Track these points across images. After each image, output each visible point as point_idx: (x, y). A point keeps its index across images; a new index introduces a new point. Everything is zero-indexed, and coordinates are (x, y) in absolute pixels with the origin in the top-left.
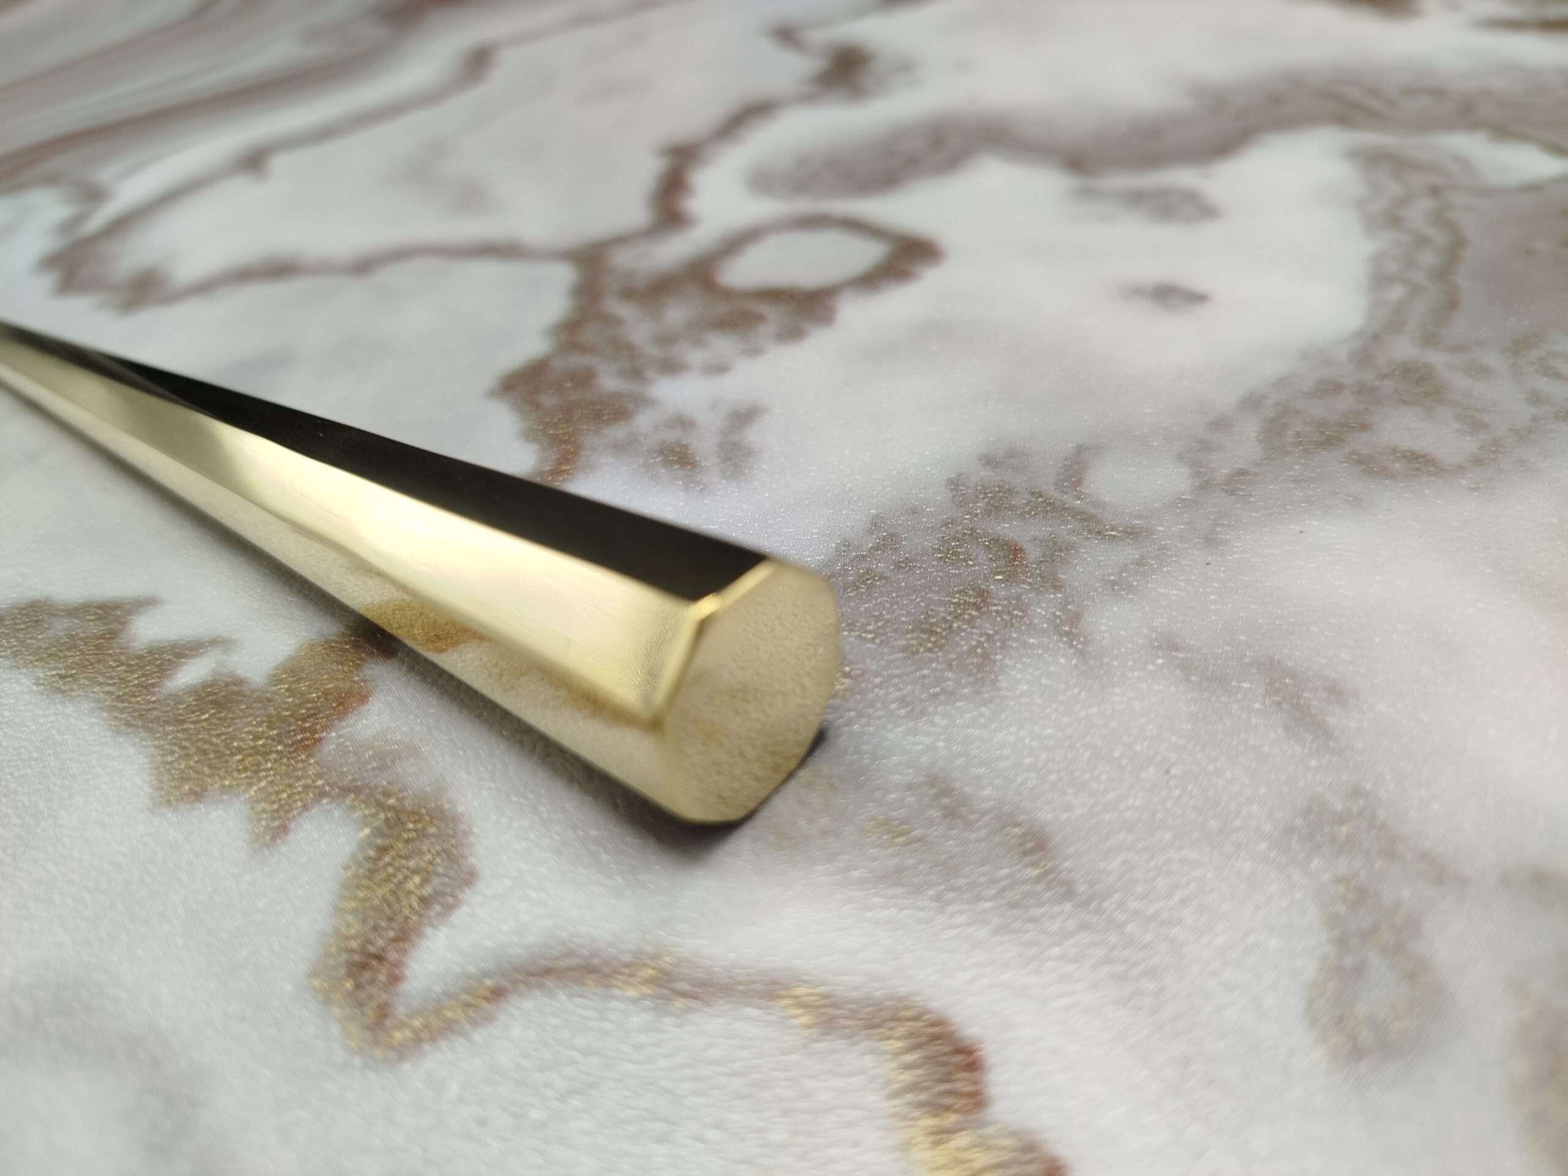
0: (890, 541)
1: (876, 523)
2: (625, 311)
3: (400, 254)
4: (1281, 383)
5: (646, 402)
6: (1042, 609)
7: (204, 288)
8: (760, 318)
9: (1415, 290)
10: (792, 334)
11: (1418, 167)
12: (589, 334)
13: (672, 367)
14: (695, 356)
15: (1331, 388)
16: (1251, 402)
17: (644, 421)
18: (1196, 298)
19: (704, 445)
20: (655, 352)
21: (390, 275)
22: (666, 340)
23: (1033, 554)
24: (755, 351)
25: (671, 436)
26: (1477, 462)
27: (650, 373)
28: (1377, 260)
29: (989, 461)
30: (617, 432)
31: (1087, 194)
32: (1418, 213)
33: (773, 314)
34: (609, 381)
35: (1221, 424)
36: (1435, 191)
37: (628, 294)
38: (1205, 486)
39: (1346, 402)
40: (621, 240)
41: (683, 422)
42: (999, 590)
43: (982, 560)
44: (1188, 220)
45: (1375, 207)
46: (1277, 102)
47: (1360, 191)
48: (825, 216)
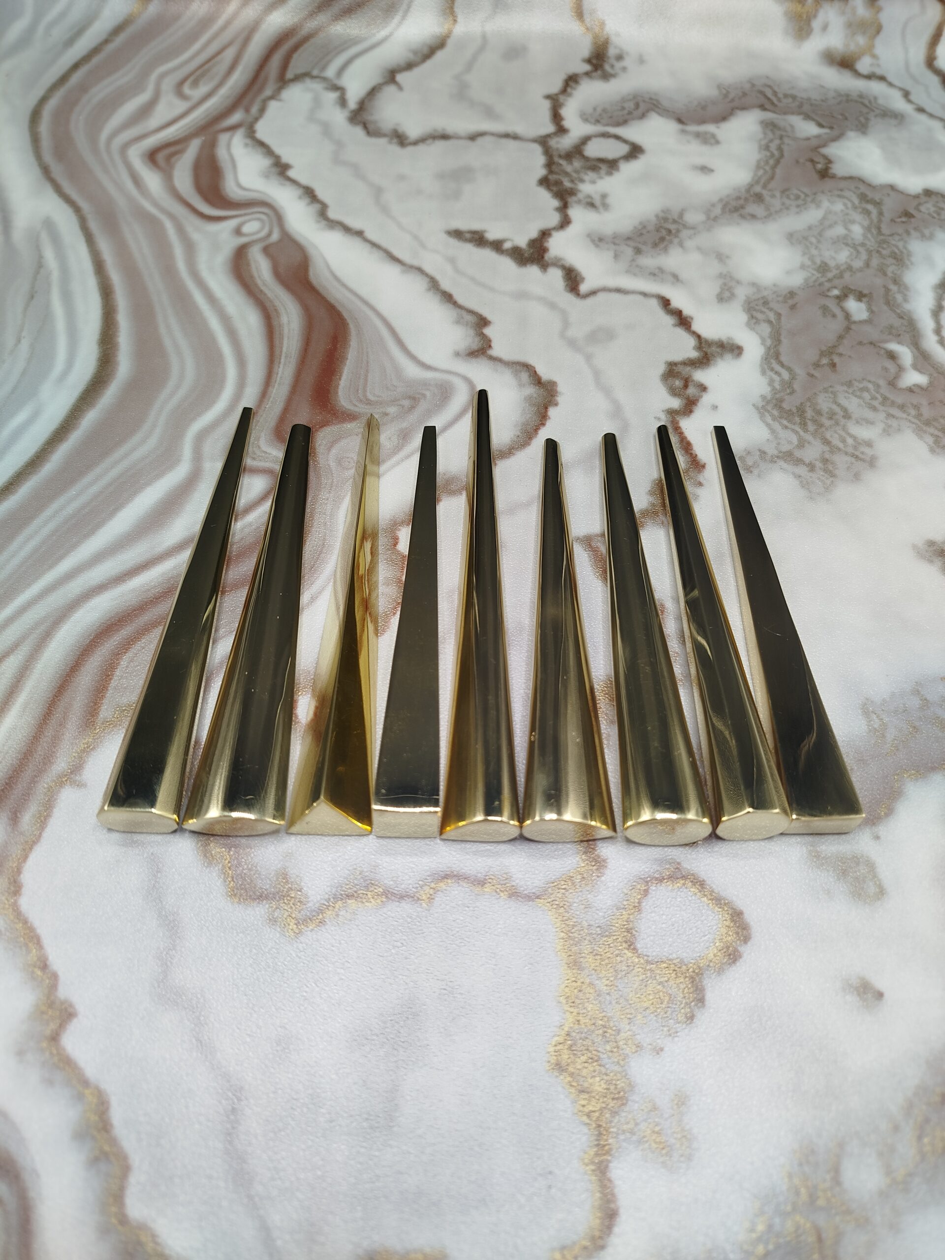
0: (644, 227)
1: (641, 223)
2: (563, 162)
3: (482, 134)
4: (728, 196)
5: (580, 191)
6: (676, 241)
7: (422, 140)
8: (600, 168)
9: (766, 172)
10: (610, 174)
11: (779, 129)
12: (554, 167)
13: (582, 181)
14: (586, 178)
15: (738, 198)
16: (721, 200)
17: (580, 196)
18: (712, 171)
19: (597, 202)
20: (574, 175)
21: (480, 140)
22: (577, 172)
23: (674, 231)
24: (601, 178)
25: (589, 200)
26: (765, 217)
27: (576, 182)
28: (758, 162)
29: (663, 211)
30: (574, 199)
31: (683, 131)
32: (773, 146)
33: (604, 167)
34: (567, 184)
35: (713, 205)
36: (781, 138)
37: (560, 156)
38: (708, 218)
39: (742, 202)
40: (548, 136)
41: (589, 196)
42: (668, 238)
43: (664, 232)
44: (711, 144)
45: (763, 142)
46: (745, 94)
47: (761, 136)
48: (608, 133)
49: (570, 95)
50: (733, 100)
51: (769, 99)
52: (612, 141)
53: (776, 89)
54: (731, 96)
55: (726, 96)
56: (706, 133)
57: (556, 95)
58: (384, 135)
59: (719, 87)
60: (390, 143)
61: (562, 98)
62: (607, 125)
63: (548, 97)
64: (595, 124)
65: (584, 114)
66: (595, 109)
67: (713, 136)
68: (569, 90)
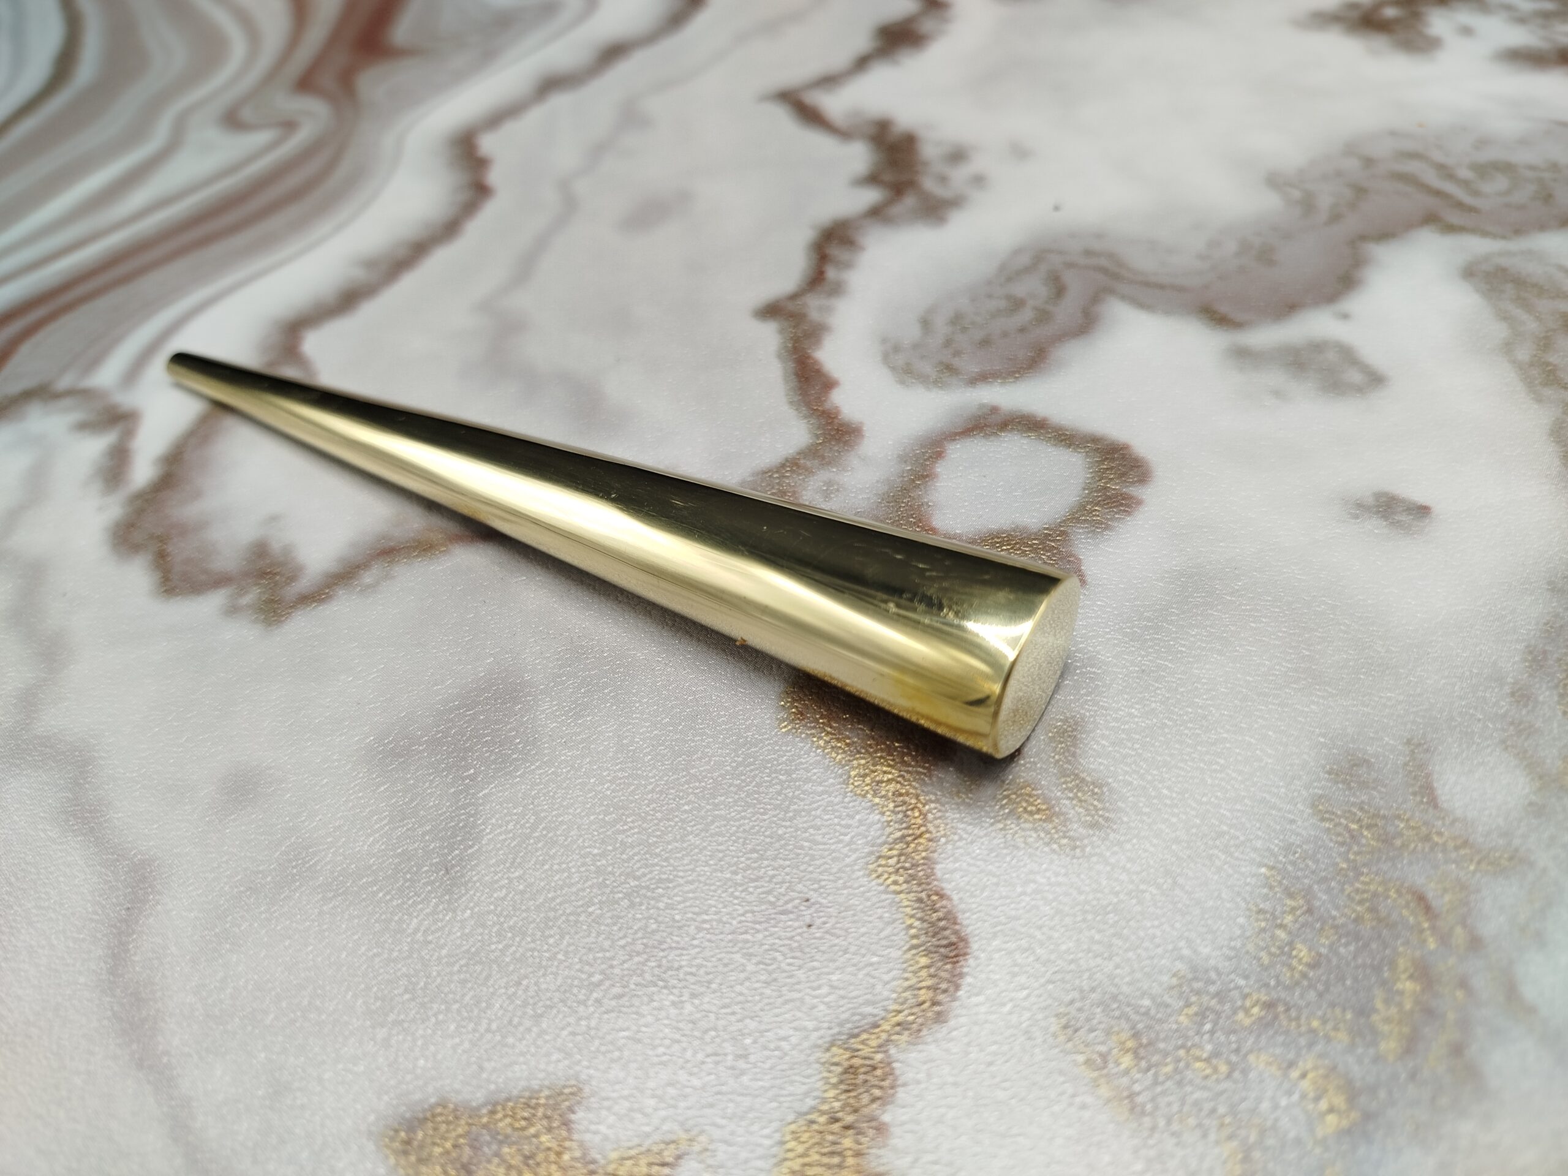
4: (1551, 632)
11: (1540, 290)
16: (1534, 662)
18: (1423, 513)
23: (1439, 901)
31: (1242, 355)
38: (1543, 784)
40: (794, 465)
44: (1360, 390)
45: (1524, 354)
46: (1360, 191)
47: (1499, 331)
48: (994, 410)
49: (837, 290)
50: (1335, 217)
51: (1438, 193)
52: (1013, 444)
53: (1438, 156)
54: (1325, 201)
55: (1308, 205)
56: (1318, 347)
57: (794, 297)
58: (219, 581)
59: (1275, 181)
60: (232, 611)
61: (813, 304)
62: (983, 378)
63: (771, 311)
64: (938, 383)
65: (897, 349)
66: (926, 323)
67: (1348, 355)
68: (831, 273)
